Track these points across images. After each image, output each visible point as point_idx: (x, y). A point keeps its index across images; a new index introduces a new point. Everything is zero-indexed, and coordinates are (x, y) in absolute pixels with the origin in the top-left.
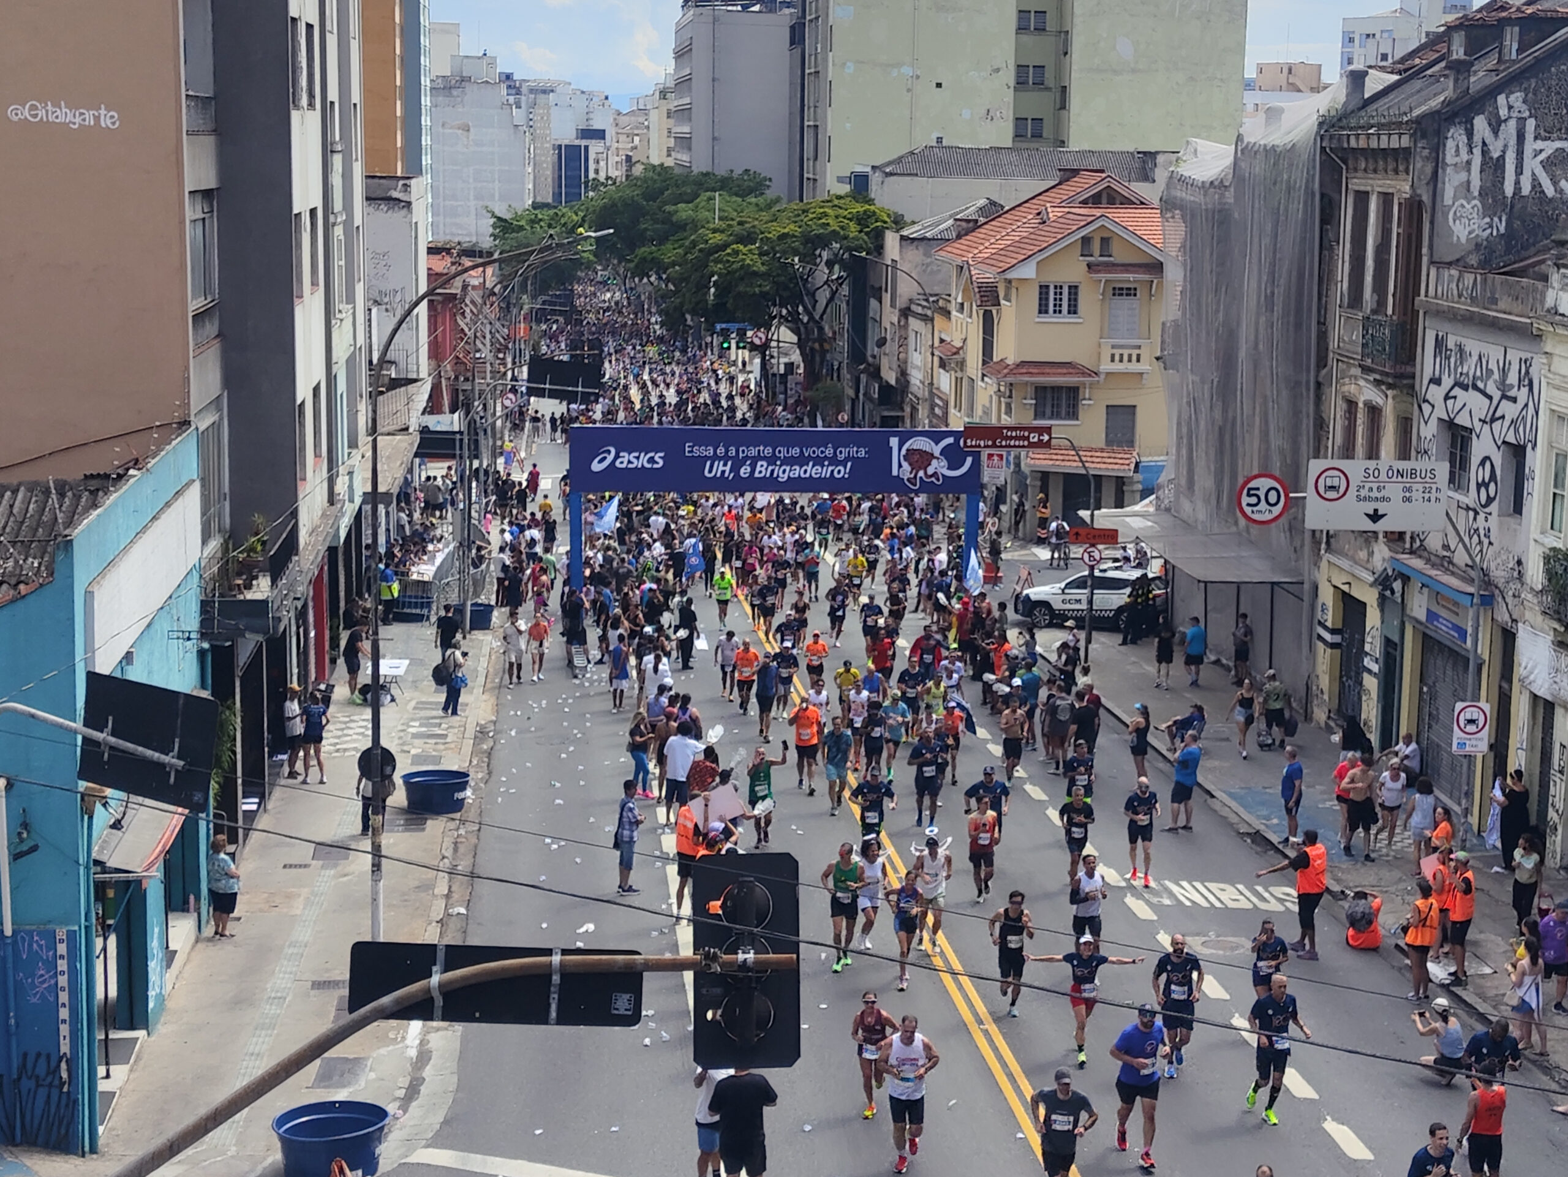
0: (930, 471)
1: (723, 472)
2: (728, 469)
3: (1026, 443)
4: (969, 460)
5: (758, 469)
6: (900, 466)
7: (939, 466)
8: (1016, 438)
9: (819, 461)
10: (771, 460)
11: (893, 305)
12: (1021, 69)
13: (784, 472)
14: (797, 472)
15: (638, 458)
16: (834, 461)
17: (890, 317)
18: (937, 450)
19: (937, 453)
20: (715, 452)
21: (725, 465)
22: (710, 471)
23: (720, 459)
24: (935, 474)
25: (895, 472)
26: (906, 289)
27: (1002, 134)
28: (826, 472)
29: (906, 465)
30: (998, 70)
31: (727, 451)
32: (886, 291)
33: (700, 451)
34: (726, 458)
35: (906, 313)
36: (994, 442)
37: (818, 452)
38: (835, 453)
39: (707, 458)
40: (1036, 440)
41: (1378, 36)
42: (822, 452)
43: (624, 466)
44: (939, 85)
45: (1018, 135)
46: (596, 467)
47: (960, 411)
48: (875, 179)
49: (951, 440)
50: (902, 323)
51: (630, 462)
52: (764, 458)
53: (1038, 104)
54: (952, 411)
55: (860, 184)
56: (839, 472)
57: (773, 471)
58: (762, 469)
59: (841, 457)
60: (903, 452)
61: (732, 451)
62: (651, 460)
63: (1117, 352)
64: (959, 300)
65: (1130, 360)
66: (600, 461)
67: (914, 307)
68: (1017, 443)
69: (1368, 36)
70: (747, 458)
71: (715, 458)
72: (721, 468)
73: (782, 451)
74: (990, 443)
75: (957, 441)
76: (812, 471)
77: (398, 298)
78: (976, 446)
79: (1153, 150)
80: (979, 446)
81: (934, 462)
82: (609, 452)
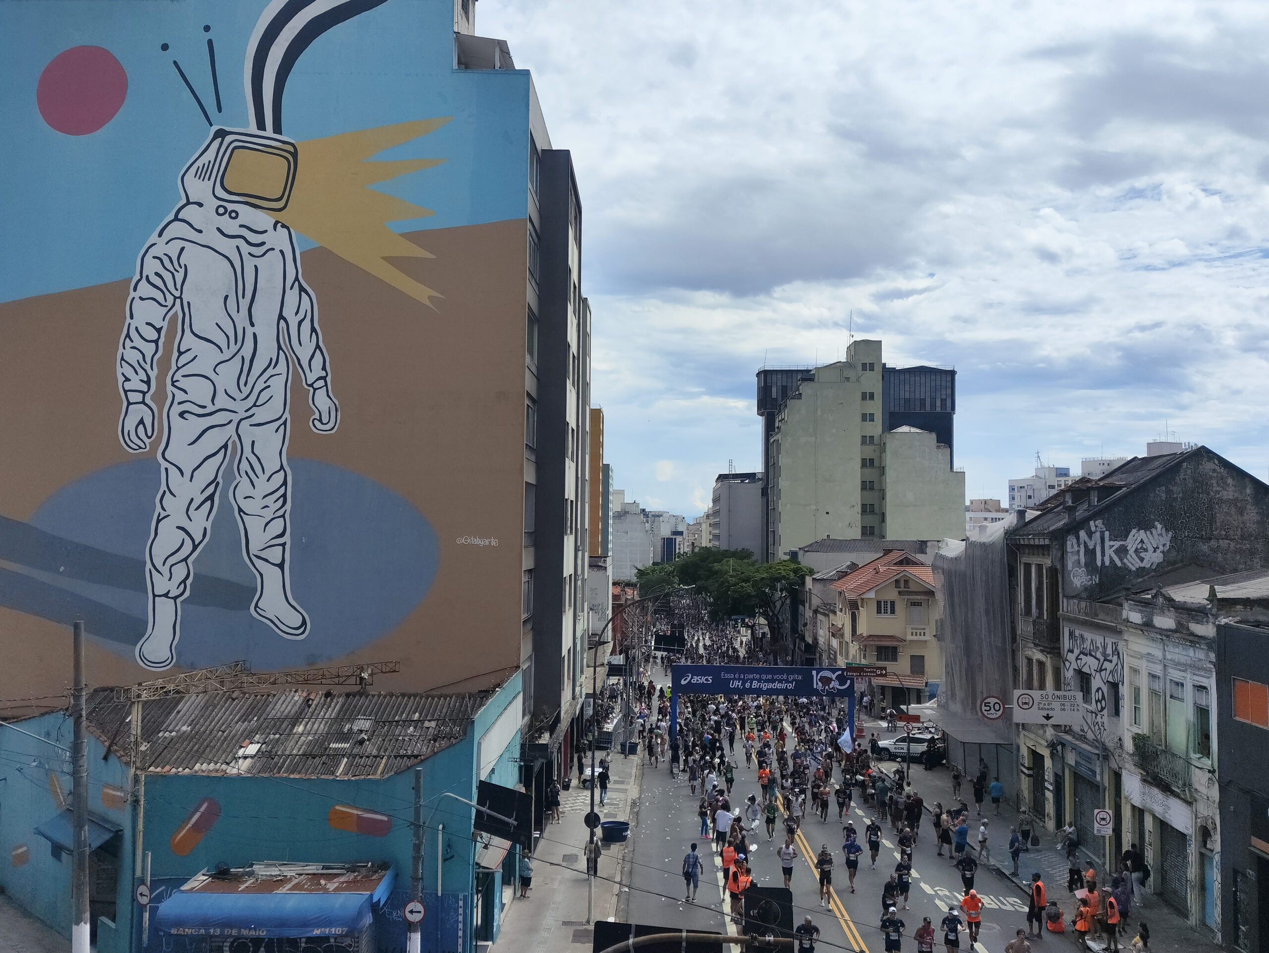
0: (831, 686)
1: (738, 685)
2: (740, 684)
3: (875, 674)
4: (849, 682)
5: (754, 684)
6: (817, 684)
7: (835, 684)
8: (870, 672)
9: (780, 681)
10: (759, 681)
11: (810, 608)
12: (864, 506)
13: (765, 686)
14: (771, 686)
15: (701, 679)
16: (787, 681)
17: (809, 614)
18: (834, 677)
19: (834, 679)
20: (734, 676)
21: (739, 682)
22: (732, 685)
23: (736, 680)
24: (833, 688)
25: (815, 687)
26: (816, 601)
27: (856, 533)
28: (783, 686)
29: (820, 684)
30: (853, 506)
31: (739, 677)
32: (807, 602)
33: (728, 676)
34: (739, 679)
35: (816, 612)
36: (860, 674)
37: (780, 677)
38: (788, 678)
39: (731, 679)
40: (879, 673)
41: (1026, 487)
42: (782, 677)
43: (695, 682)
44: (827, 513)
45: (863, 534)
46: (683, 682)
47: (842, 656)
48: (801, 554)
49: (840, 672)
50: (814, 616)
51: (697, 680)
52: (756, 680)
53: (872, 520)
54: (838, 656)
55: (794, 555)
56: (790, 686)
57: (760, 685)
58: (755, 684)
59: (790, 679)
60: (818, 678)
61: (742, 676)
62: (707, 680)
63: (914, 631)
64: (840, 607)
65: (920, 635)
66: (684, 680)
67: (819, 609)
68: (871, 674)
69: (1021, 487)
70: (748, 679)
71: (735, 679)
72: (737, 684)
73: (764, 677)
74: (858, 674)
75: (843, 673)
76: (778, 685)
77: (600, 608)
78: (852, 675)
79: (925, 540)
80: (853, 676)
81: (833, 682)
82: (688, 676)
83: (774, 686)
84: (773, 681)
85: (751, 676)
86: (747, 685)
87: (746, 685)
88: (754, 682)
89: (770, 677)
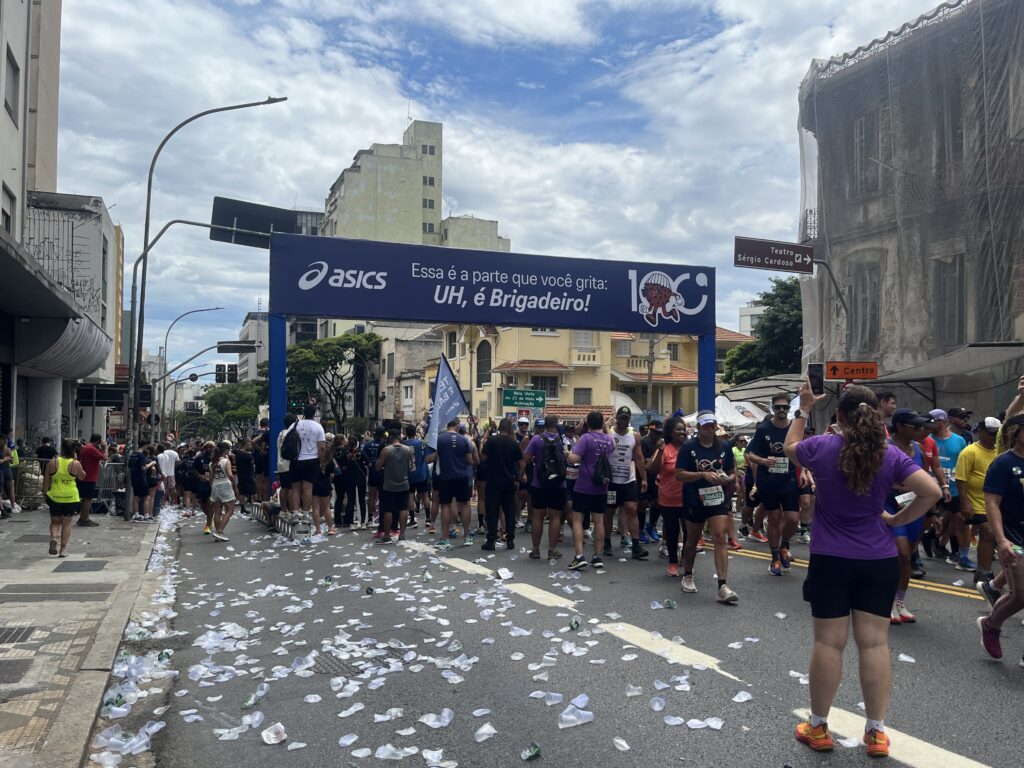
0: (669, 307)
1: (455, 298)
2: (460, 295)
3: (791, 264)
4: (705, 298)
5: (494, 297)
6: (639, 301)
7: (676, 303)
8: (783, 257)
9: (557, 292)
10: (507, 288)
13: (521, 302)
14: (535, 302)
15: (355, 277)
16: (573, 293)
18: (674, 286)
19: (674, 290)
20: (446, 274)
21: (457, 291)
22: (440, 297)
23: (451, 283)
24: (673, 312)
25: (634, 309)
28: (564, 304)
29: (645, 302)
31: (459, 275)
33: (428, 273)
34: (458, 284)
36: (763, 260)
37: (557, 282)
40: (799, 261)
42: (561, 282)
43: (339, 285)
46: (305, 284)
51: (346, 281)
56: (579, 305)
57: (509, 300)
58: (498, 298)
59: (581, 288)
60: (642, 286)
61: (465, 276)
62: (372, 280)
63: (582, 354)
65: (589, 359)
66: (309, 278)
68: (783, 263)
70: (481, 284)
71: (445, 282)
72: (452, 295)
73: (519, 280)
75: (693, 277)
76: (551, 302)
81: (672, 299)
82: (320, 267)
83: (544, 303)
84: (539, 291)
85: (487, 277)
86: (479, 299)
87: (476, 298)
88: (495, 291)
89: (532, 280)
